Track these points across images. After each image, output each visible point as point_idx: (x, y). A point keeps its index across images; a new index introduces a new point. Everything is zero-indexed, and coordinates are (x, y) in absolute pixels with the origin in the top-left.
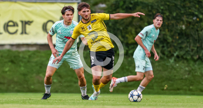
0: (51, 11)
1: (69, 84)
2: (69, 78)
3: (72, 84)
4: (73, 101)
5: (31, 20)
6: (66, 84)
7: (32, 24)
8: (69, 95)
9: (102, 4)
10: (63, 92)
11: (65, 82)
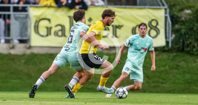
0: (140, 16)
1: (156, 84)
2: (156, 79)
3: (160, 84)
4: (160, 101)
5: (121, 25)
6: (153, 85)
7: (122, 28)
8: (156, 94)
9: (188, 9)
10: (151, 92)
11: (152, 82)
